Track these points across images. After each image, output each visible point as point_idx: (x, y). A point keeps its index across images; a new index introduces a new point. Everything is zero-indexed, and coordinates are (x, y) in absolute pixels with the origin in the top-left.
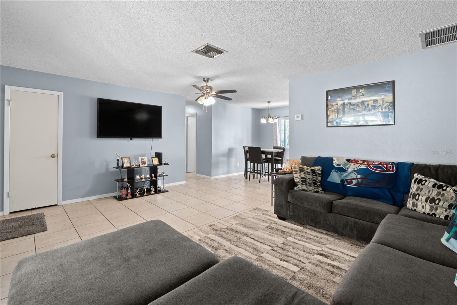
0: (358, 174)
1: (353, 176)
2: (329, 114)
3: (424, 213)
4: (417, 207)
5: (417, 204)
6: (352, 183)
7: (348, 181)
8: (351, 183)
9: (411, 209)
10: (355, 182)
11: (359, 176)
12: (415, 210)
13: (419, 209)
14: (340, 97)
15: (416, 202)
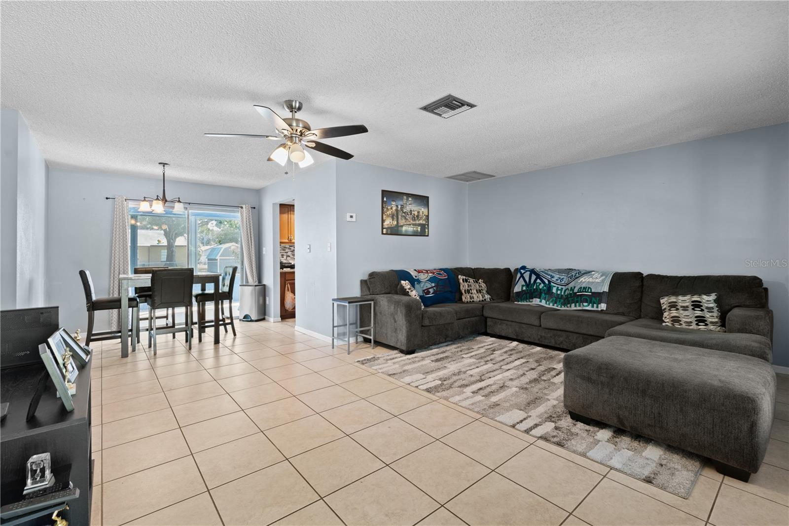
0: (432, 283)
1: (429, 285)
2: (384, 218)
3: (480, 301)
4: (473, 298)
5: (473, 297)
6: (430, 292)
7: (426, 291)
8: (428, 293)
9: (470, 301)
10: (431, 291)
11: (433, 285)
12: (473, 301)
13: (476, 299)
14: (394, 201)
15: (472, 295)
